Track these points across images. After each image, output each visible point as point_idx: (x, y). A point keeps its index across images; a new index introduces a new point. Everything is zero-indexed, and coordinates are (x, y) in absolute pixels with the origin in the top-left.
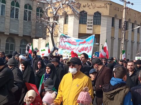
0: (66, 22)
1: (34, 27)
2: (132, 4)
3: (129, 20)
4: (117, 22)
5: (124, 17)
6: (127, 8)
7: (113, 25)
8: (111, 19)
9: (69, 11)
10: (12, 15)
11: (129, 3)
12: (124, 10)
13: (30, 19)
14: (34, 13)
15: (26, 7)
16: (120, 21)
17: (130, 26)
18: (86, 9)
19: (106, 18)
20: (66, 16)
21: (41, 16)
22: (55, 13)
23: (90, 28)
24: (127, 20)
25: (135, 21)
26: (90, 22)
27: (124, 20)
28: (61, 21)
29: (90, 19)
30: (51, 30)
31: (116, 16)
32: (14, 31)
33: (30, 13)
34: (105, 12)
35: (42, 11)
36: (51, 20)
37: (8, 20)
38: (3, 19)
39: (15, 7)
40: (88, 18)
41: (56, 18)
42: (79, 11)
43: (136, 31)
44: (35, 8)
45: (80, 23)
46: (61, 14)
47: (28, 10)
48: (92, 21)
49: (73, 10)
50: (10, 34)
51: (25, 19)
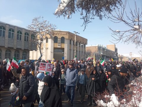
0: (47, 42)
1: (30, 45)
2: (79, 33)
3: (78, 41)
4: (72, 42)
5: (75, 40)
6: (76, 35)
7: (70, 43)
8: (69, 41)
9: (48, 36)
10: (18, 38)
11: (77, 33)
12: (75, 36)
13: (28, 40)
14: (30, 37)
15: (25, 34)
16: (74, 41)
17: (78, 44)
18: (57, 35)
19: (67, 40)
20: (47, 39)
21: (34, 39)
22: (41, 37)
23: (59, 45)
24: (77, 41)
25: (81, 42)
26: (59, 42)
27: (75, 41)
28: (45, 41)
29: (59, 40)
30: (39, 46)
31: (72, 39)
32: (19, 47)
33: (28, 37)
34: (66, 37)
35: (34, 36)
36: (39, 41)
37: (15, 41)
38: (13, 40)
39: (19, 34)
40: (58, 40)
41: (42, 40)
42: (53, 37)
43: (81, 47)
44: (30, 35)
45: (54, 42)
46: (45, 38)
48: (60, 42)
49: (51, 36)
50: (17, 48)
51: (25, 40)
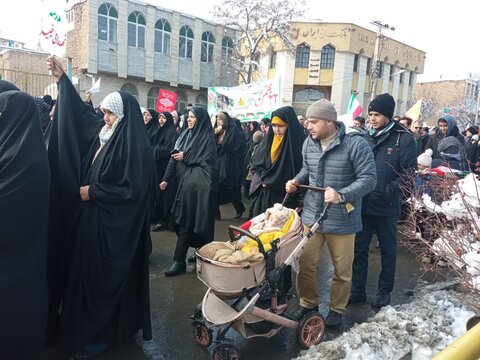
0: (272, 65)
1: (217, 74)
2: (393, 29)
3: (386, 59)
4: (363, 64)
5: (376, 53)
6: (382, 37)
7: (355, 69)
8: (353, 58)
9: (278, 43)
10: (181, 53)
11: (387, 26)
12: (377, 41)
13: (210, 60)
14: (218, 46)
15: (204, 37)
16: (370, 60)
17: (386, 70)
18: (308, 41)
19: (344, 56)
20: (273, 54)
21: (230, 52)
22: (253, 48)
23: (314, 74)
24: (382, 60)
25: (397, 62)
26: (314, 63)
27: (376, 59)
28: (264, 62)
29: (314, 57)
30: (246, 77)
31: (362, 51)
32: (185, 81)
33: (211, 48)
34: (341, 44)
35: (231, 45)
36: (247, 61)
37: (175, 61)
38: (168, 59)
39: (187, 38)
40: (312, 56)
41: (255, 56)
42: (296, 43)
44: (219, 39)
45: (297, 66)
46: (265, 50)
47: (208, 43)
48: (319, 63)
49: (286, 43)
50: (179, 85)
51: (203, 59)
